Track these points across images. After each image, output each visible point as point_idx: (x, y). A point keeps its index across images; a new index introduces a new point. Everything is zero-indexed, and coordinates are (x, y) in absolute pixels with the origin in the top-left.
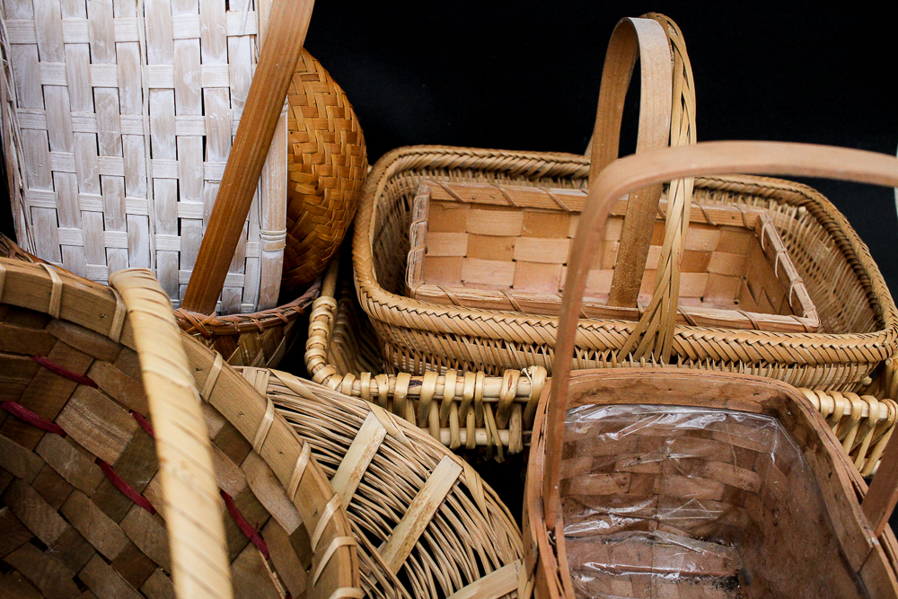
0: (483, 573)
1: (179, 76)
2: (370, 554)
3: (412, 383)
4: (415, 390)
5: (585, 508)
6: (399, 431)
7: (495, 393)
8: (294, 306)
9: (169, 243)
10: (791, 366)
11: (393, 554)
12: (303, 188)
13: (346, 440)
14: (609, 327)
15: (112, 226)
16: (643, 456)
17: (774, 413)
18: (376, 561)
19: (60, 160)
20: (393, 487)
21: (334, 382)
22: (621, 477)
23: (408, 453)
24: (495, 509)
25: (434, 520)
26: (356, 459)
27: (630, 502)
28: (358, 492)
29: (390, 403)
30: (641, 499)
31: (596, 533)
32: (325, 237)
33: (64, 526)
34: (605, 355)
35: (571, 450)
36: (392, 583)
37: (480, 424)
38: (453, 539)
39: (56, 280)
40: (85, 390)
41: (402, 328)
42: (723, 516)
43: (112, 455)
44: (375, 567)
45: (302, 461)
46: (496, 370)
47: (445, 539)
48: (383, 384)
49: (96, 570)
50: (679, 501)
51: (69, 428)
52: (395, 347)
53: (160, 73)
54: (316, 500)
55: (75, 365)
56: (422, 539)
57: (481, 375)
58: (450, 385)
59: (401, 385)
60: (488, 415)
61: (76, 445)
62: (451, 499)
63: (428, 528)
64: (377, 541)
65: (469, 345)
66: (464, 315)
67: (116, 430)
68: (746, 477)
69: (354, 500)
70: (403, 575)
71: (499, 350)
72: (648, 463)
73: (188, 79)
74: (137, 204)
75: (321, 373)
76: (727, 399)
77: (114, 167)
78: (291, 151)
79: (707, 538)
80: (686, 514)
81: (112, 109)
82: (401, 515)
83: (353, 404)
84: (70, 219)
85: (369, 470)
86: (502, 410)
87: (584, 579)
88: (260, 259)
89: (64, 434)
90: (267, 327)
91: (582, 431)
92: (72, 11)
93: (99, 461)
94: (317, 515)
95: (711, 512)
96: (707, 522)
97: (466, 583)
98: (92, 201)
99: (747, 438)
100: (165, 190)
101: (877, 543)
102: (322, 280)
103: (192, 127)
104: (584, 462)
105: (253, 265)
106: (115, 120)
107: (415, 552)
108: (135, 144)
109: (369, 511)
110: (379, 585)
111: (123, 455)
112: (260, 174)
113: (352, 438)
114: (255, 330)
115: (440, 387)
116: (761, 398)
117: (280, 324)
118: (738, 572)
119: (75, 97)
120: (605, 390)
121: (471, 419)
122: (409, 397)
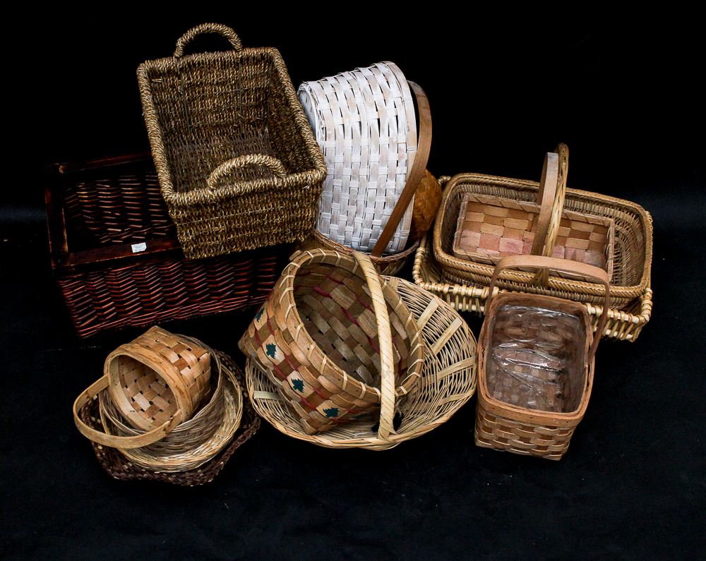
0: (464, 358)
1: (379, 185)
2: (428, 346)
3: (450, 288)
4: (451, 290)
5: (510, 339)
6: (443, 306)
7: (480, 294)
8: (409, 251)
9: (367, 231)
10: (596, 296)
11: (436, 348)
12: (417, 217)
13: (425, 307)
14: (525, 275)
15: (349, 225)
16: (532, 323)
17: (578, 315)
18: (430, 349)
19: (335, 206)
20: (439, 325)
21: (422, 285)
22: (524, 330)
23: (445, 314)
24: (471, 338)
25: (451, 338)
26: (427, 314)
27: (526, 338)
28: (427, 325)
29: (441, 294)
30: (531, 338)
31: (513, 348)
32: (424, 230)
33: (329, 327)
34: (523, 285)
35: (504, 319)
36: (435, 357)
37: (474, 303)
38: (457, 346)
39: (339, 256)
40: (340, 285)
41: (449, 267)
42: (562, 347)
43: (347, 306)
44: (429, 351)
45: (410, 318)
46: (481, 284)
47: (454, 346)
48: (439, 287)
49: (338, 342)
50: (545, 340)
51: (333, 297)
52: (446, 271)
53: (373, 184)
54: (413, 331)
55: (339, 278)
56: (447, 344)
57: (475, 288)
58: (463, 290)
59: (446, 288)
60: (477, 301)
61: (335, 302)
62: (458, 332)
63: (449, 341)
64: (431, 343)
65: (473, 275)
66: (472, 265)
67: (349, 299)
68: (569, 335)
69: (425, 328)
70: (439, 355)
71: (483, 278)
72: (534, 326)
73: (382, 186)
74: (359, 220)
75: (418, 281)
76: (561, 309)
77: (353, 209)
78: (414, 206)
79: (555, 355)
80: (548, 345)
81: (356, 194)
82: (440, 335)
83: (428, 294)
84: (335, 222)
85: (431, 318)
86: (482, 301)
87: (505, 364)
88: (399, 238)
89: (331, 298)
90: (399, 260)
91: (509, 313)
92: (347, 166)
93: (342, 308)
94: (413, 336)
95: (557, 346)
96: (556, 349)
97: (458, 361)
98: (343, 218)
99: (570, 322)
100: (369, 217)
101: (587, 366)
102: (421, 239)
103: (381, 200)
104: (510, 323)
105: (396, 241)
106: (356, 197)
107: (444, 348)
108: (361, 203)
109: (430, 332)
110: (430, 358)
111: (350, 307)
112: (402, 217)
113: (427, 306)
114: (395, 261)
115: (460, 291)
116: (573, 310)
117: (403, 259)
118: (563, 369)
119: (344, 189)
120: (516, 300)
121: (470, 302)
122: (448, 293)
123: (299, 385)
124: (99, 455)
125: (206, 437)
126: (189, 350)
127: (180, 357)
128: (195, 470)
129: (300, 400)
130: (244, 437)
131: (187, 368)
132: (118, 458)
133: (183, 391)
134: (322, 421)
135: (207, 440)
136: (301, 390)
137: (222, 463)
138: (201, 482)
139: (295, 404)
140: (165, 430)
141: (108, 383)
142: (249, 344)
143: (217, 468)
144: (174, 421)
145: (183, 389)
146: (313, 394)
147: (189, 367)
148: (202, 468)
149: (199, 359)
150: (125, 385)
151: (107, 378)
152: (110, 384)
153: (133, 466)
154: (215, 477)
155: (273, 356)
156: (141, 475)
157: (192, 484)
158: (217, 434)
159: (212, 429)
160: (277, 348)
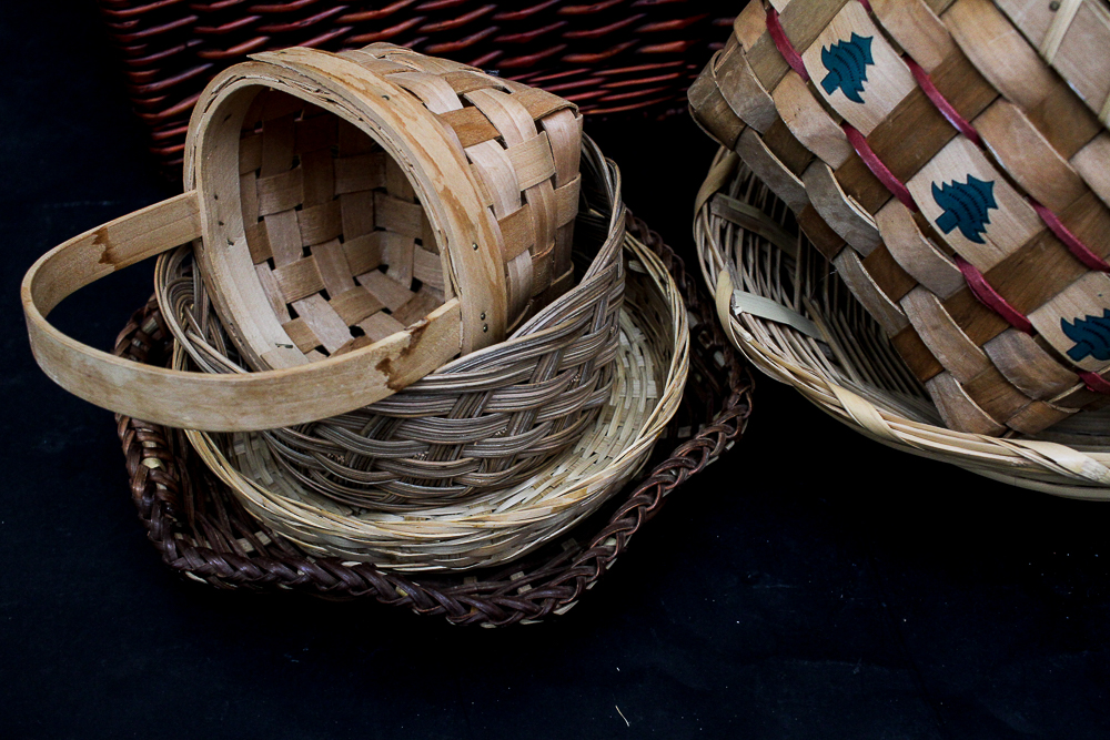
123: (966, 206)
124: (138, 488)
125: (549, 443)
126: (505, 91)
127: (466, 103)
128: (500, 571)
129: (955, 285)
130: (696, 454)
131: (494, 144)
132: (223, 512)
133: (473, 217)
134: (1041, 379)
135: (550, 459)
136: (974, 232)
137: (612, 543)
138: (528, 613)
139: (919, 310)
140: (384, 365)
141: (197, 227)
142: (738, 75)
143: (592, 562)
144: (426, 336)
145: (472, 212)
146: (1030, 247)
147: (501, 141)
148: (529, 562)
149: (539, 127)
150: (264, 255)
151: (191, 202)
152: (205, 233)
153: (273, 544)
154: (584, 596)
155: (854, 94)
156: (284, 570)
157: (491, 617)
158: (587, 446)
159: (573, 416)
160: (879, 48)
